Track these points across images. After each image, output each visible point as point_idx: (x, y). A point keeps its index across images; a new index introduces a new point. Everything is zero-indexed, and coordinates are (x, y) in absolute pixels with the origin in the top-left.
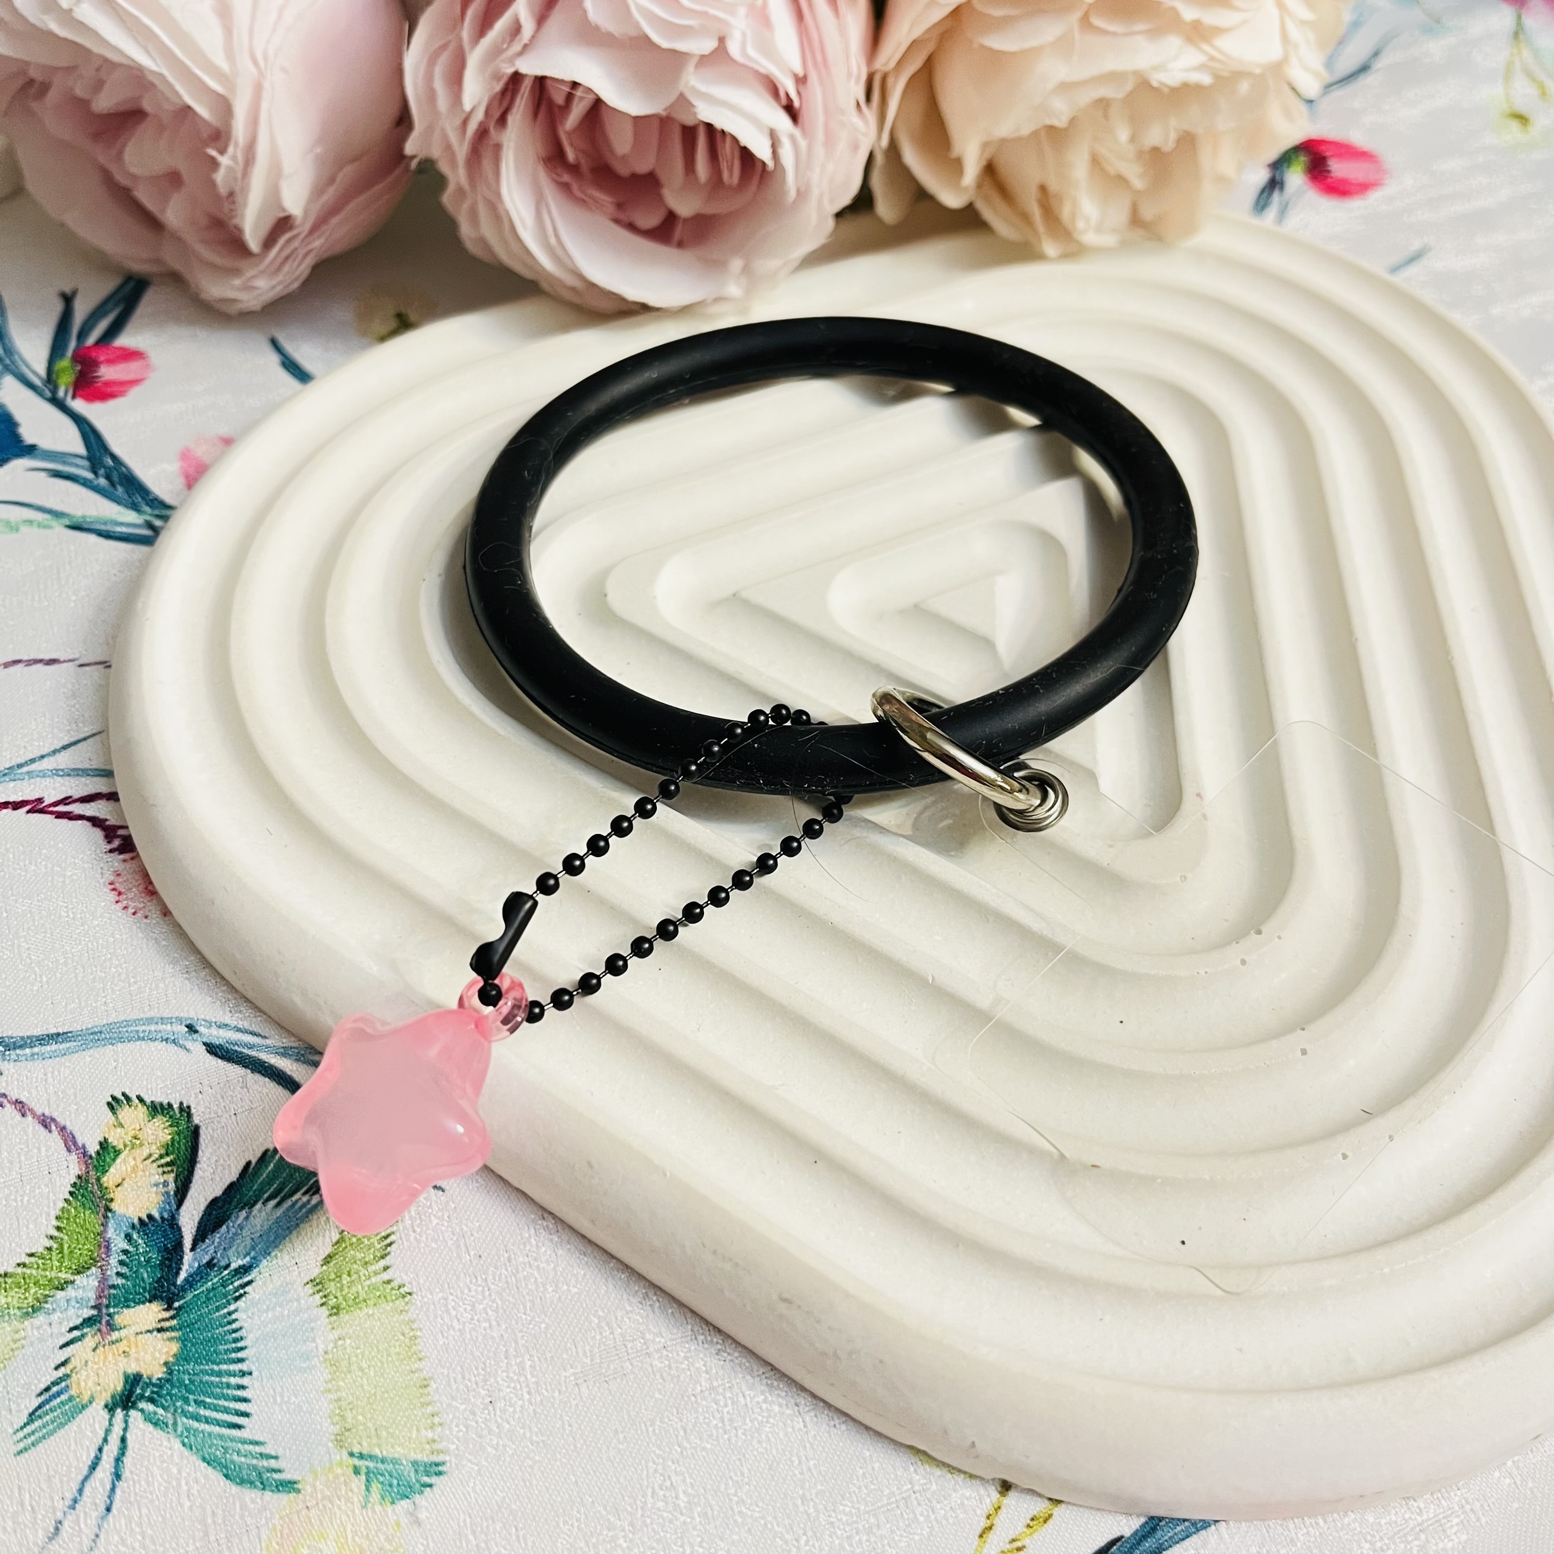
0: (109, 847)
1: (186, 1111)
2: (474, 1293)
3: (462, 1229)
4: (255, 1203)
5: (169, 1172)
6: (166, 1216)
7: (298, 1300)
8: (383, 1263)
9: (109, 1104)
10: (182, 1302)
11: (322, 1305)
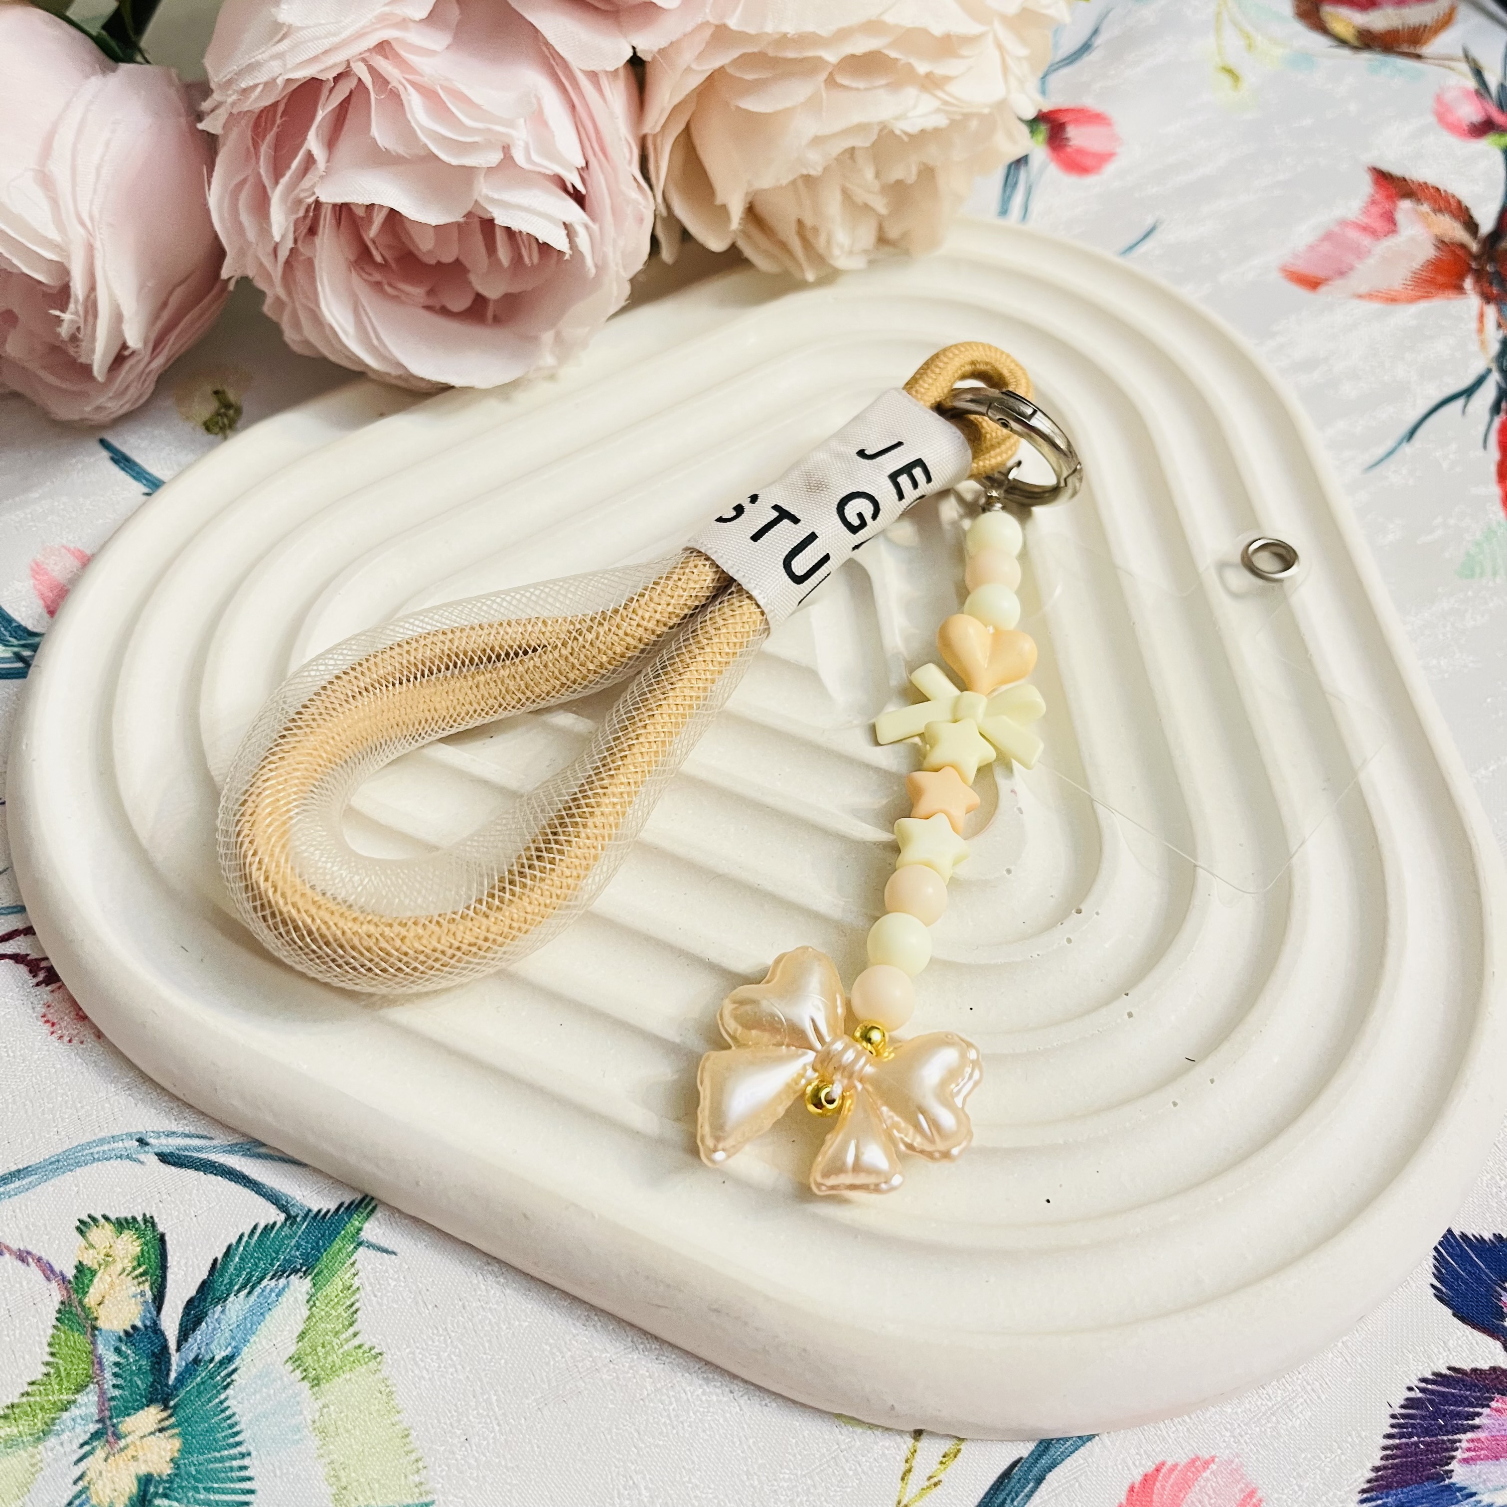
0: (35, 981)
1: (150, 1222)
2: (437, 1343)
3: (418, 1287)
4: (228, 1295)
5: (144, 1282)
6: (148, 1323)
7: (281, 1379)
8: (351, 1330)
9: (78, 1228)
10: (176, 1400)
11: (303, 1379)
